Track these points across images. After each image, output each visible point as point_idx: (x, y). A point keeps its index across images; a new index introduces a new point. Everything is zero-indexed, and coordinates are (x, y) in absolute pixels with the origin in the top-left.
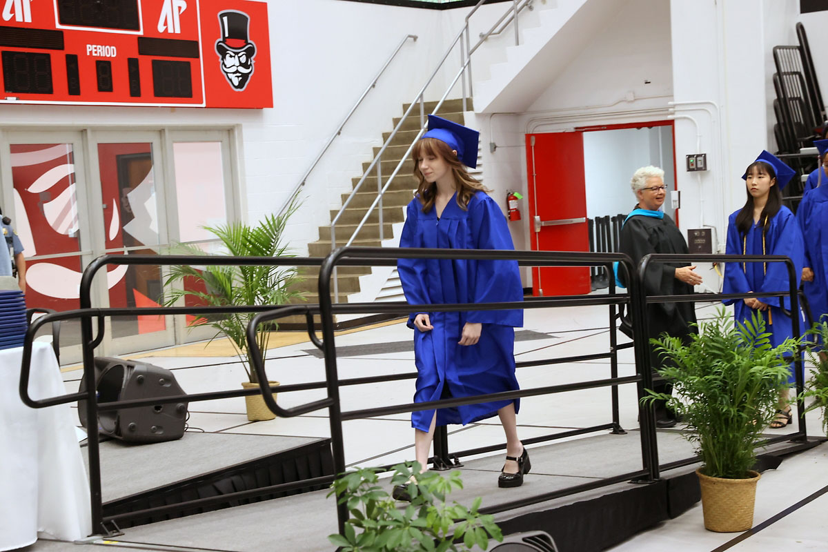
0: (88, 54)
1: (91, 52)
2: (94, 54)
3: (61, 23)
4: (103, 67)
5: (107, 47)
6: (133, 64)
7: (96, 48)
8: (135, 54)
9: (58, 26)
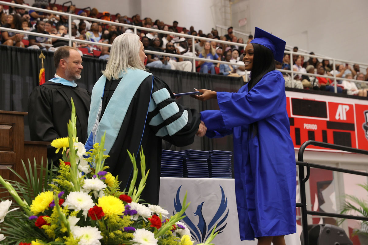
0: (304, 128)
1: (306, 127)
2: (307, 128)
3: (293, 114)
4: (311, 134)
5: (313, 125)
6: (324, 133)
7: (308, 125)
8: (325, 128)
9: (292, 116)
